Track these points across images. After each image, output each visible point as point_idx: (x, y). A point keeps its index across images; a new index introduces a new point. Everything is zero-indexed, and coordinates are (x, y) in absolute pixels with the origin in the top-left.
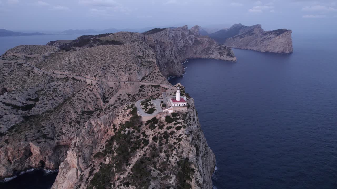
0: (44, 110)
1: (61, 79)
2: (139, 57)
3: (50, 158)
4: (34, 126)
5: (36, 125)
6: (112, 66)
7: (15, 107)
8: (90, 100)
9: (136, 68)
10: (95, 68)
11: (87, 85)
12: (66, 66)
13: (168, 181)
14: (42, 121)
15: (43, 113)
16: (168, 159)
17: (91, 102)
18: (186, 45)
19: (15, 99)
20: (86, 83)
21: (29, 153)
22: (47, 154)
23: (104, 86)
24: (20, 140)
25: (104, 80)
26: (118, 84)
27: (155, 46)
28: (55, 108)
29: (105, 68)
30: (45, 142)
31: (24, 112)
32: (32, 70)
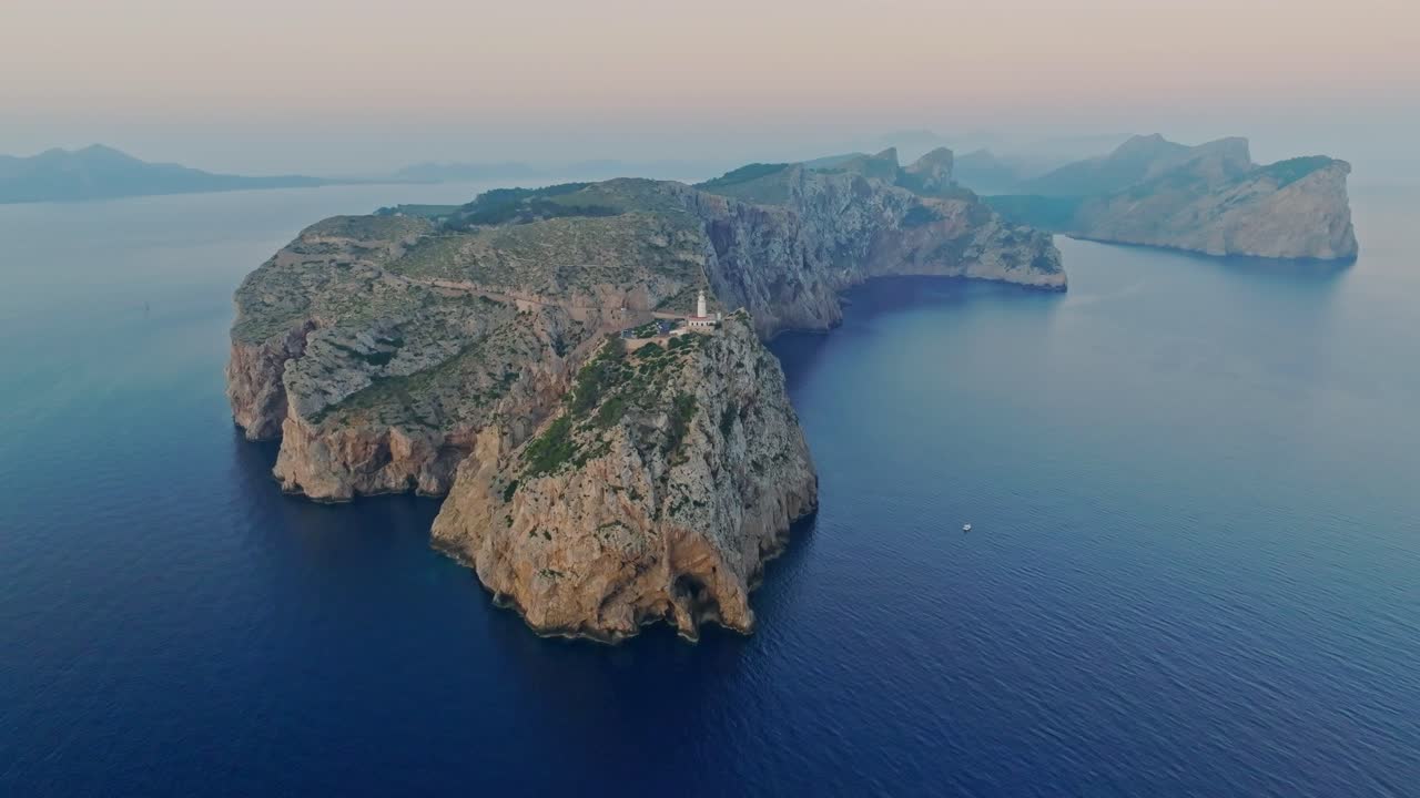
0: (415, 368)
1: (452, 299)
2: (657, 248)
3: (429, 470)
4: (395, 398)
5: (400, 396)
6: (583, 269)
7: (354, 354)
8: (524, 347)
9: (646, 276)
10: (539, 274)
11: (519, 315)
12: (465, 270)
13: (654, 422)
14: (413, 389)
15: (412, 375)
16: (658, 394)
17: (526, 354)
18: (873, 224)
19: (354, 337)
20: (517, 309)
21: (384, 455)
22: (424, 460)
23: (559, 316)
24: (370, 420)
25: (561, 302)
26: (595, 315)
27: (733, 226)
28: (440, 366)
29: (564, 274)
30: (421, 430)
31: (373, 368)
32: (378, 277)
